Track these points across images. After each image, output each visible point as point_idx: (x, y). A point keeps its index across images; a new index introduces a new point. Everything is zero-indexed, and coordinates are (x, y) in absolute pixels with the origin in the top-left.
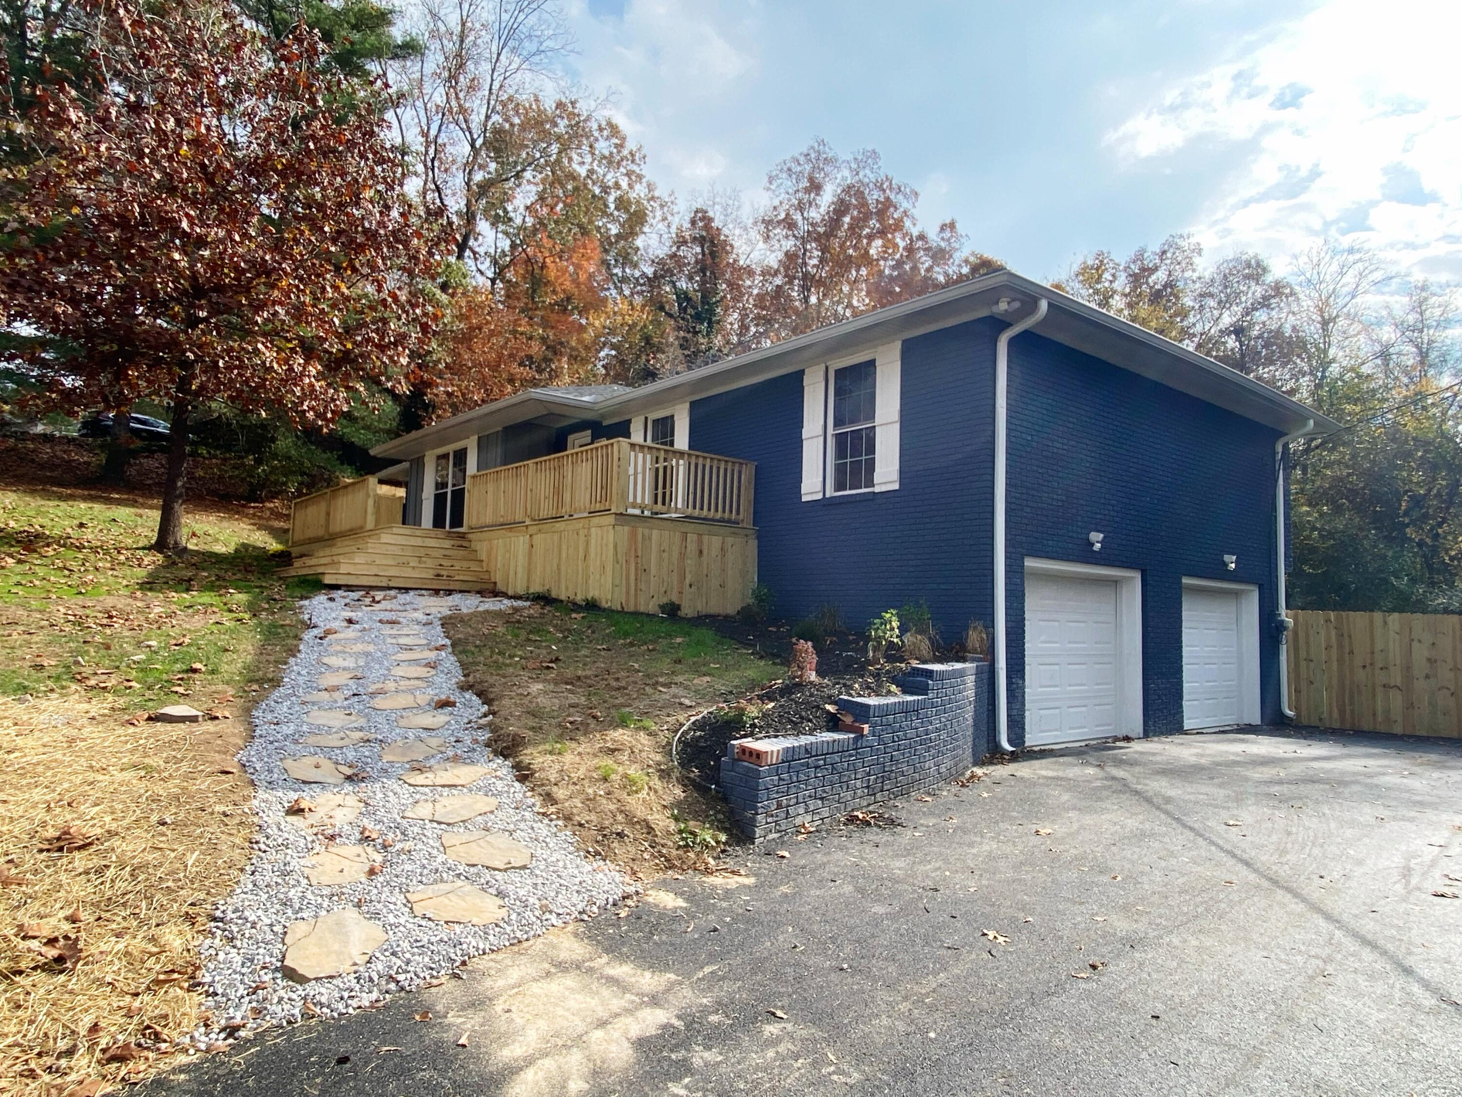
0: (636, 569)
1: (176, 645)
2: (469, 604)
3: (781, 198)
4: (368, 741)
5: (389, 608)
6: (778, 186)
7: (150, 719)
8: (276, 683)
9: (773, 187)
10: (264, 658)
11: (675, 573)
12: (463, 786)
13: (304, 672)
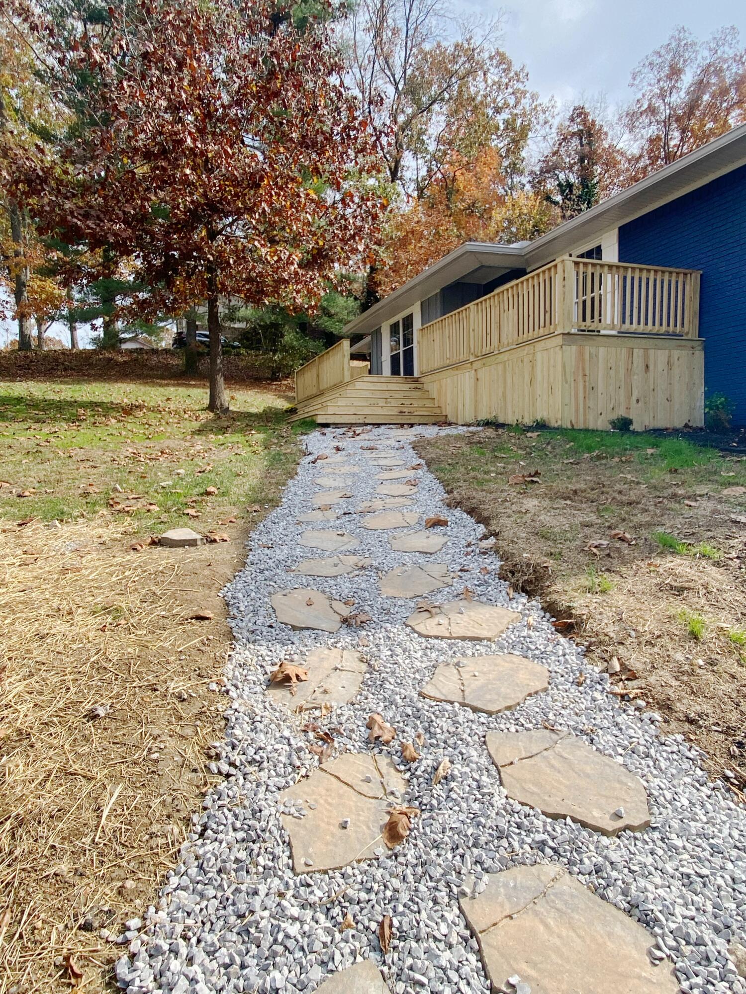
0: (585, 387)
1: (200, 472)
2: (431, 432)
3: (643, 91)
4: (363, 568)
5: (367, 438)
6: (641, 81)
7: (153, 543)
8: (275, 503)
9: (636, 82)
10: (266, 481)
11: (622, 390)
12: (489, 640)
13: (299, 493)
